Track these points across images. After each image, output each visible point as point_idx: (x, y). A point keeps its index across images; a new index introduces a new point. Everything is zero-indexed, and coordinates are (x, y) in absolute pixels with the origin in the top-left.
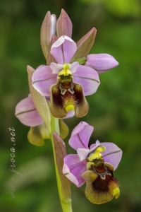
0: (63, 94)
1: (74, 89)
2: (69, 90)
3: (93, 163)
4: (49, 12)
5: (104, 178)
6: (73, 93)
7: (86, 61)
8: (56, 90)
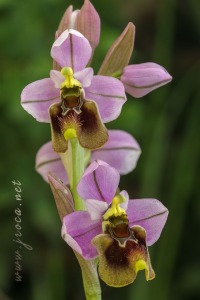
1: (83, 109)
3: (108, 222)
5: (124, 246)
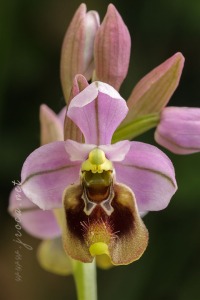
0: (88, 212)
2: (102, 204)
4: (83, 6)
6: (109, 212)
7: (158, 122)
8: (73, 201)
